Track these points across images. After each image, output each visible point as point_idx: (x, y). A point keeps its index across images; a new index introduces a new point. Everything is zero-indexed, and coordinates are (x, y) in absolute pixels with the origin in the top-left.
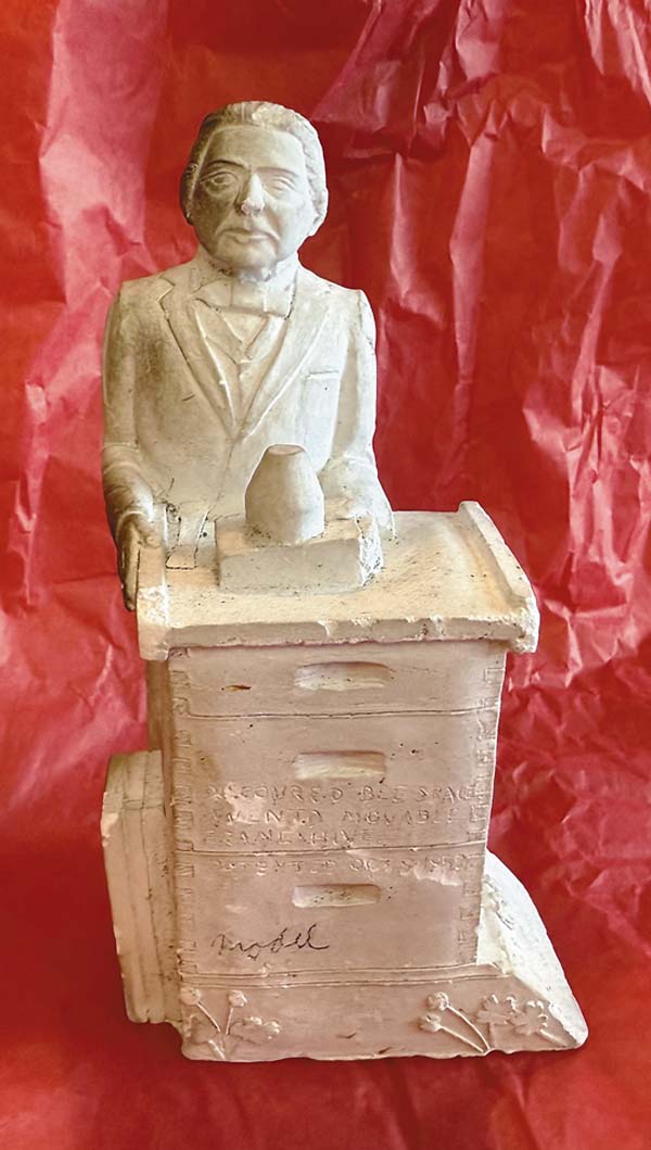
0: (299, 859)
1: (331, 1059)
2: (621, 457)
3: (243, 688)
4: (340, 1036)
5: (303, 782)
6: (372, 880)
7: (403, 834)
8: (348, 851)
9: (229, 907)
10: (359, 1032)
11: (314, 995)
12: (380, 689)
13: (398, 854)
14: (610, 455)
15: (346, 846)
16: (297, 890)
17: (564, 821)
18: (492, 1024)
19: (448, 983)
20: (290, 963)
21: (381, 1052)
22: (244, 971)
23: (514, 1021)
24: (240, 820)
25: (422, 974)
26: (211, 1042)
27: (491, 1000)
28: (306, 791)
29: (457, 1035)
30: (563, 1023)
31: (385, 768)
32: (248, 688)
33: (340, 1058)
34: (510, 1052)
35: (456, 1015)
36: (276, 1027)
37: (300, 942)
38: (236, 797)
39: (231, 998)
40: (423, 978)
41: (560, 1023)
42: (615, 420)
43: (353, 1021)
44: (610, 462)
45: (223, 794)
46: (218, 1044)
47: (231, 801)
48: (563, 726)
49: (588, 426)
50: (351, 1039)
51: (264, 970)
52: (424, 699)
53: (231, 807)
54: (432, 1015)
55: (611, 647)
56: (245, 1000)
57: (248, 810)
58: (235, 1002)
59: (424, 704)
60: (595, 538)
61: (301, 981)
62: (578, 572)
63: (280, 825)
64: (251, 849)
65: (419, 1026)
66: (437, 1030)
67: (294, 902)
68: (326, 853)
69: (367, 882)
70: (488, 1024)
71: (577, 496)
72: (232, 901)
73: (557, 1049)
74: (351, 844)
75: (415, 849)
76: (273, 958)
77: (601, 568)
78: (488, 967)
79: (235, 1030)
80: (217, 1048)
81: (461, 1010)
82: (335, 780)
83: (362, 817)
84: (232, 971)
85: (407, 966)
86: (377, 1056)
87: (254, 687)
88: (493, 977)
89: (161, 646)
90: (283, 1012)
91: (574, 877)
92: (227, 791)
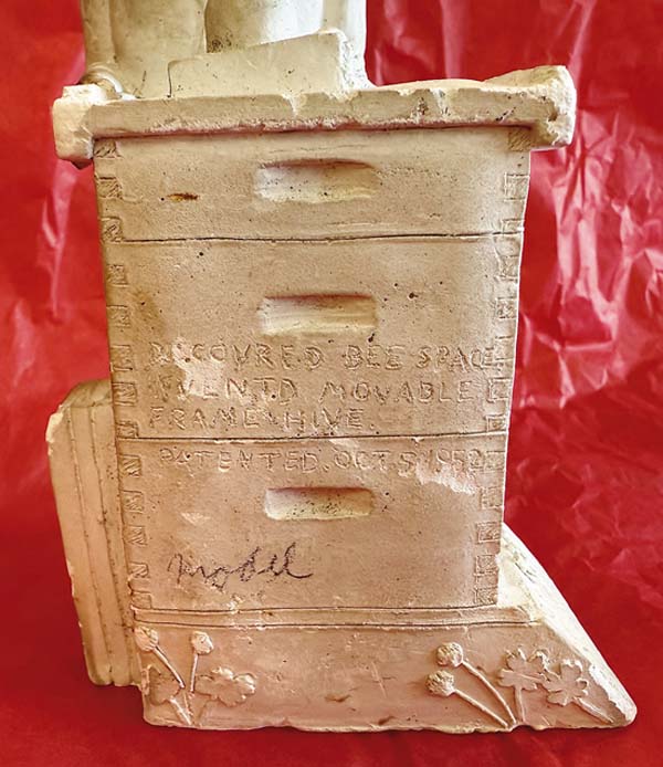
0: (269, 450)
1: (321, 729)
2: (603, 200)
3: (188, 197)
4: (330, 699)
5: (271, 339)
6: (365, 482)
7: (400, 416)
8: (332, 440)
9: (186, 516)
10: (351, 693)
11: (294, 640)
12: (366, 201)
13: (395, 446)
14: (593, 197)
15: (329, 432)
16: (269, 495)
17: (575, 506)
18: (519, 689)
19: (462, 630)
20: (264, 597)
21: (381, 723)
22: (210, 605)
23: (546, 685)
24: (193, 392)
25: (429, 616)
26: (174, 701)
27: (517, 655)
28: (276, 351)
29: (475, 702)
30: (607, 691)
31: (375, 320)
32: (195, 198)
33: (331, 729)
34: (542, 727)
35: (472, 674)
36: (250, 683)
37: (277, 568)
38: (187, 360)
39: (193, 641)
40: (430, 622)
41: (604, 691)
42: (597, 163)
43: (346, 678)
44: (593, 205)
45: (170, 354)
46: (183, 705)
47: (182, 365)
49: (572, 166)
50: (343, 704)
51: (233, 605)
52: (423, 216)
53: (181, 372)
54: (444, 674)
56: (211, 644)
57: (203, 378)
58: (199, 648)
59: (424, 224)
61: (279, 620)
62: (567, 305)
63: (245, 400)
64: (210, 434)
65: (427, 689)
66: (448, 694)
67: (266, 510)
68: (305, 441)
69: (357, 485)
70: (513, 688)
71: (563, 232)
72: (189, 507)
73: (601, 727)
74: (336, 429)
75: (417, 439)
76: (242, 588)
77: (588, 303)
78: (512, 611)
79: (201, 686)
80: (181, 710)
81: (479, 668)
82: (311, 335)
83: (349, 389)
84: (194, 605)
85: (410, 604)
86: (376, 728)
87: (202, 196)
88: (517, 625)
89: (80, 133)
90: (259, 663)
91: (592, 555)
92: (175, 350)
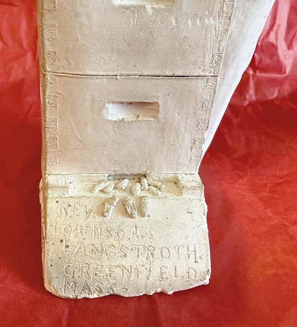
48: (239, 120)
55: (274, 93)
60: (275, 28)
